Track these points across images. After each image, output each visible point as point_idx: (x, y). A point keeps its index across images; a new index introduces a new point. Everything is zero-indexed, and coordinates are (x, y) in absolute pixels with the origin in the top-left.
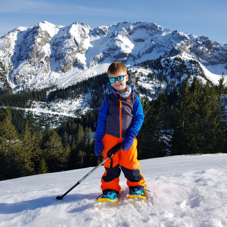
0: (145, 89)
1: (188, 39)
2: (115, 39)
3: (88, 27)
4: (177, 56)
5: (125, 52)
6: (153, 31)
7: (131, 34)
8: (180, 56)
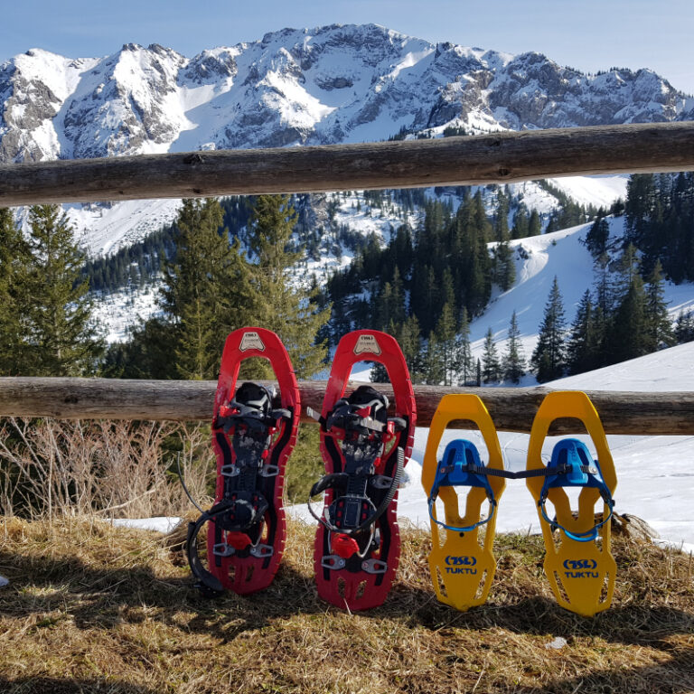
0: (358, 235)
1: (483, 68)
2: (258, 85)
3: (171, 56)
4: (453, 122)
5: (294, 125)
6: (377, 51)
7: (309, 67)
8: (461, 123)
